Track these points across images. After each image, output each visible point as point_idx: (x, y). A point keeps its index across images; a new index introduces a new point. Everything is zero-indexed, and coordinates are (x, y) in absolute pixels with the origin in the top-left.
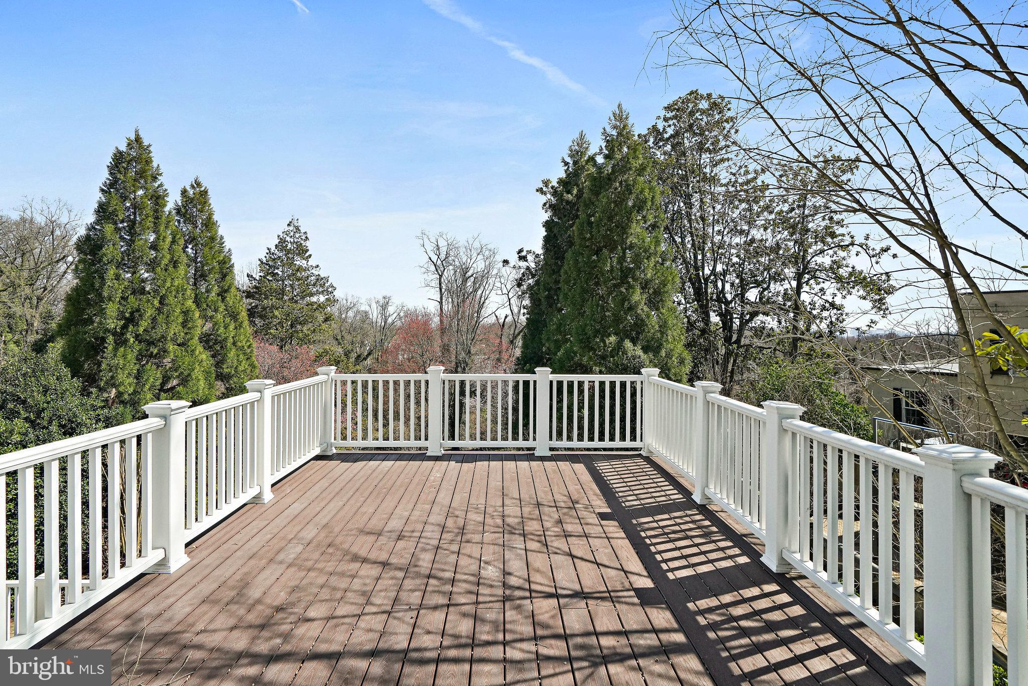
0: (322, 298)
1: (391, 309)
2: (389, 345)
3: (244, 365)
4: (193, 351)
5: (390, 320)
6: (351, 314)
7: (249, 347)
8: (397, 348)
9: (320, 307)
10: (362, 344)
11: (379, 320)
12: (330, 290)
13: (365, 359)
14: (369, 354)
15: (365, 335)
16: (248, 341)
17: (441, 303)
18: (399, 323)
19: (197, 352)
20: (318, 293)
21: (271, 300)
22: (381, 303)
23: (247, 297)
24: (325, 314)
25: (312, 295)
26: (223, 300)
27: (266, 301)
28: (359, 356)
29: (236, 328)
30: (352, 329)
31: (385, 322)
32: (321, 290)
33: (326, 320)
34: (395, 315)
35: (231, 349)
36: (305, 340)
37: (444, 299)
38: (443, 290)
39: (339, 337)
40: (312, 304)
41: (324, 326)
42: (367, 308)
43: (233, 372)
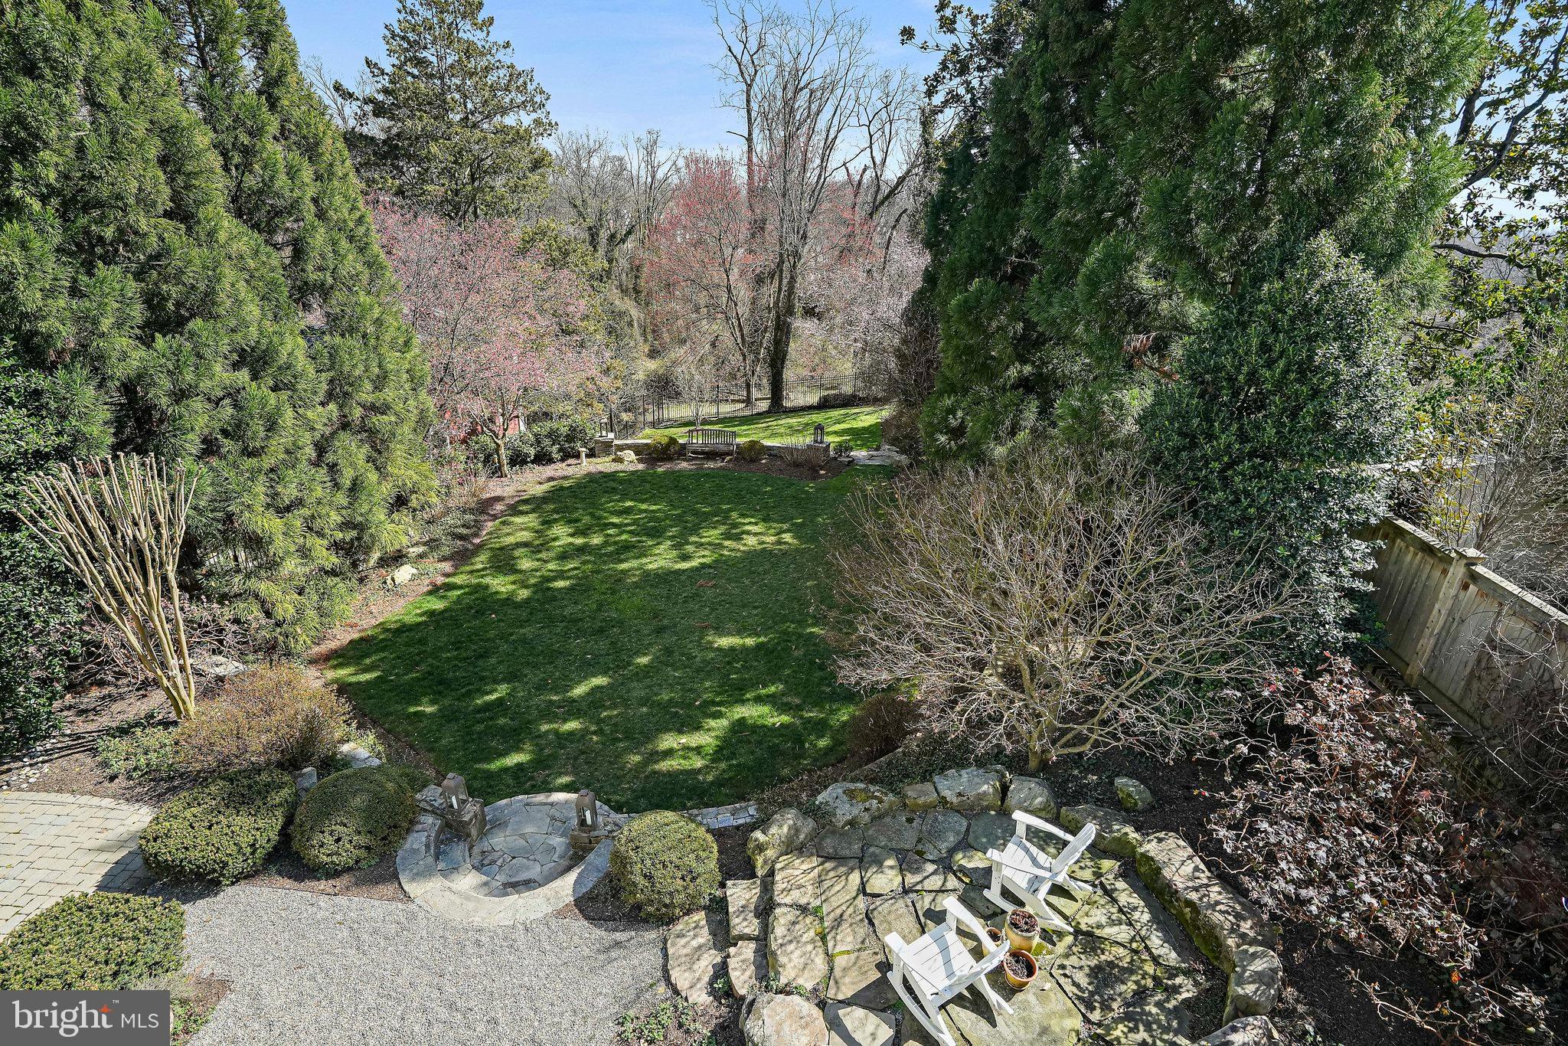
0: (526, 119)
1: (661, 155)
2: (662, 218)
3: (352, 263)
4: (211, 234)
5: (660, 175)
6: (596, 161)
7: (360, 221)
8: (674, 223)
9: (520, 137)
10: (618, 214)
11: (643, 173)
12: (538, 99)
13: (623, 241)
14: (629, 233)
15: (621, 199)
16: (353, 209)
17: (749, 140)
18: (674, 180)
19: (222, 236)
20: (513, 107)
21: (420, 119)
22: (644, 142)
23: (376, 114)
24: (531, 153)
25: (504, 111)
26: (273, 105)
27: (409, 123)
28: (612, 236)
29: (318, 177)
30: (600, 189)
31: (653, 178)
32: (520, 99)
33: (537, 165)
34: (670, 163)
35: (314, 228)
36: (498, 209)
37: (756, 132)
38: (754, 114)
39: (579, 203)
40: (502, 130)
41: (534, 178)
42: (622, 153)
43: (330, 281)
